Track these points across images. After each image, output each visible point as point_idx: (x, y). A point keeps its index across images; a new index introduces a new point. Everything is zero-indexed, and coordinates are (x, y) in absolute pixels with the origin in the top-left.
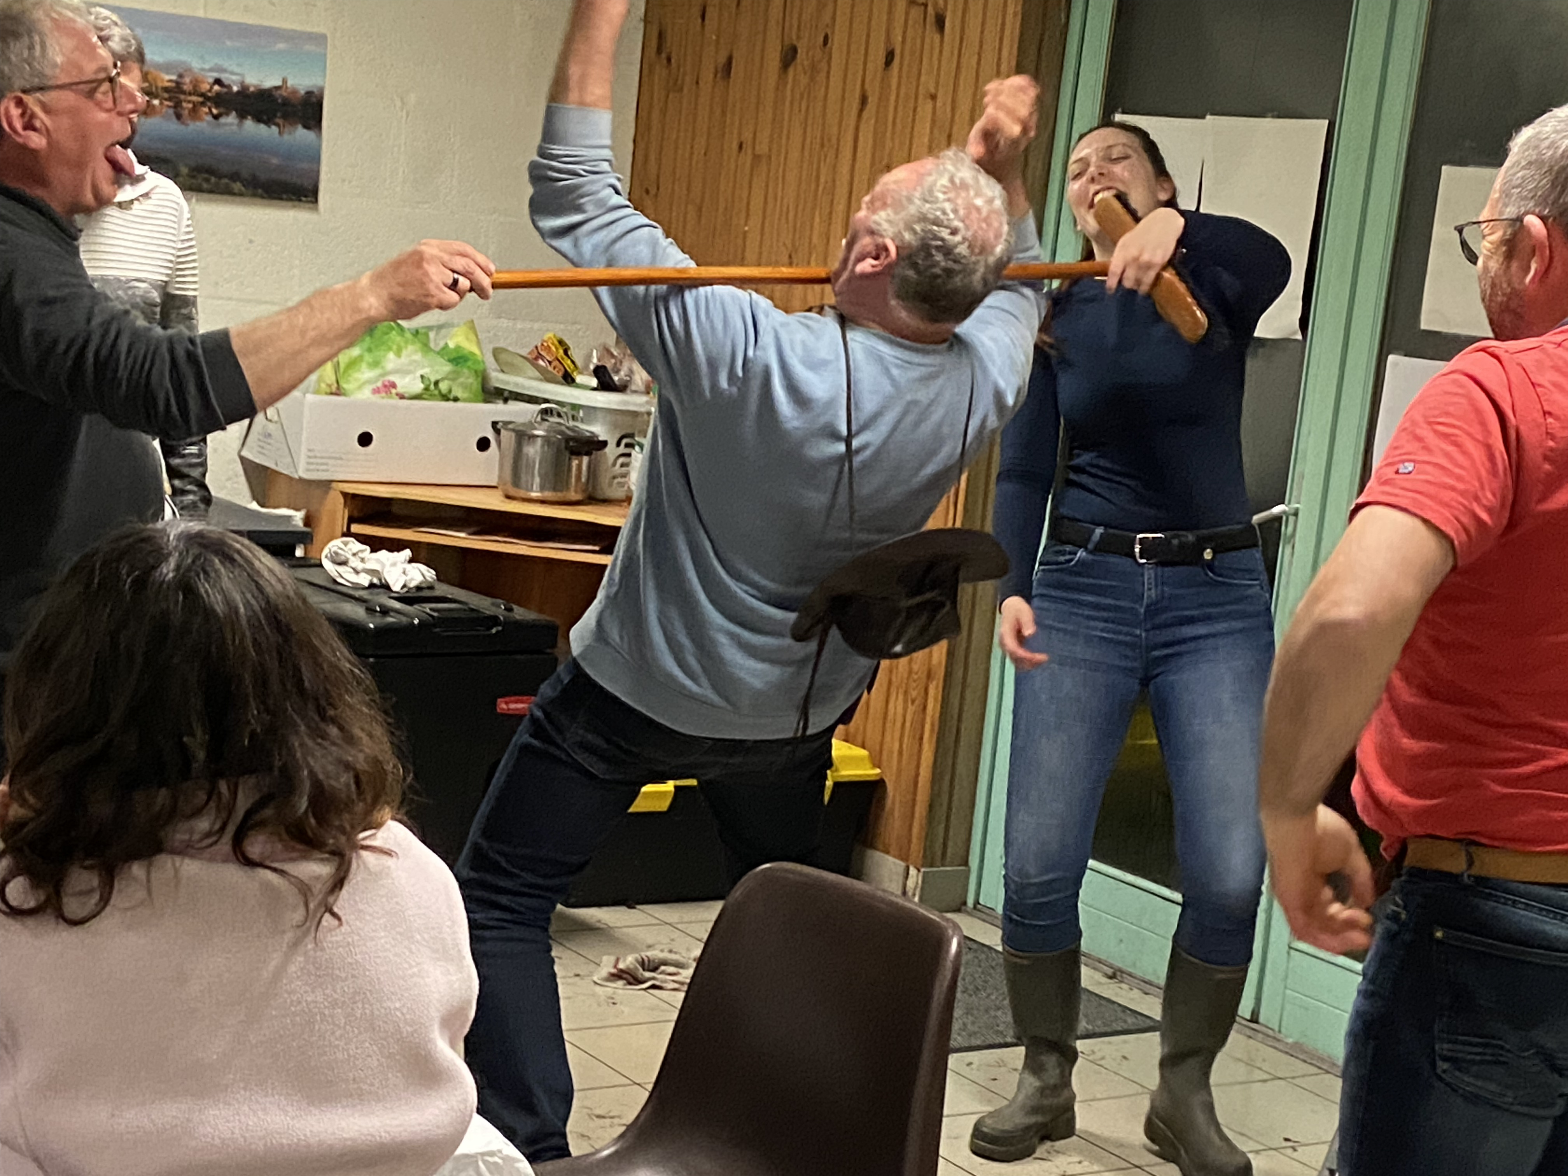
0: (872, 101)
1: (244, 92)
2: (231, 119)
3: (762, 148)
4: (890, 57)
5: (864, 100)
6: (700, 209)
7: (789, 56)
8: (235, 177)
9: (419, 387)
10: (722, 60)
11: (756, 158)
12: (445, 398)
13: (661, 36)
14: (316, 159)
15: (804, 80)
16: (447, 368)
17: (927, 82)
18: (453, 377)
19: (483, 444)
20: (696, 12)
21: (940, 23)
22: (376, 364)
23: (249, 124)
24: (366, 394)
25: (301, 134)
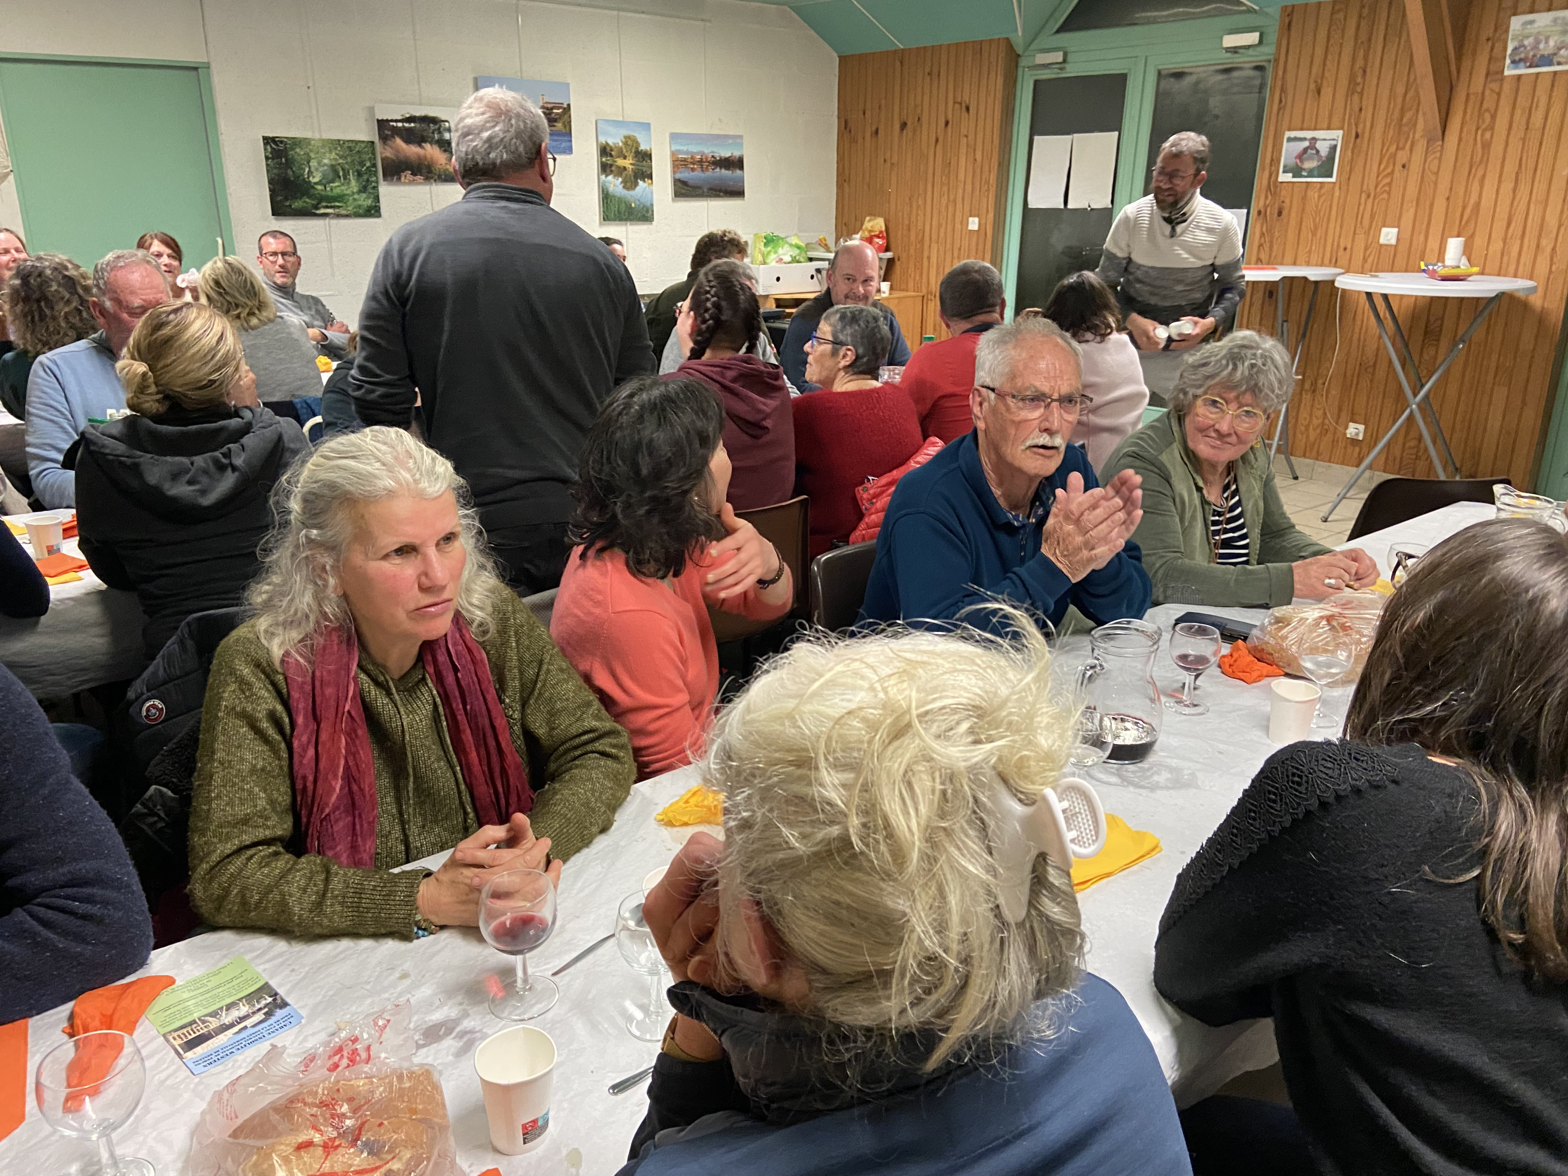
0: (941, 140)
1: (721, 160)
2: (718, 170)
3: (895, 160)
4: (947, 123)
5: (937, 140)
6: (869, 185)
7: (904, 125)
8: (720, 191)
9: (790, 259)
10: (874, 129)
11: (892, 164)
12: (798, 262)
13: (846, 122)
14: (742, 180)
15: (910, 134)
16: (797, 251)
17: (964, 131)
18: (799, 255)
19: (812, 277)
20: (861, 113)
21: (968, 109)
22: (776, 252)
23: (723, 171)
24: (774, 264)
25: (738, 172)
